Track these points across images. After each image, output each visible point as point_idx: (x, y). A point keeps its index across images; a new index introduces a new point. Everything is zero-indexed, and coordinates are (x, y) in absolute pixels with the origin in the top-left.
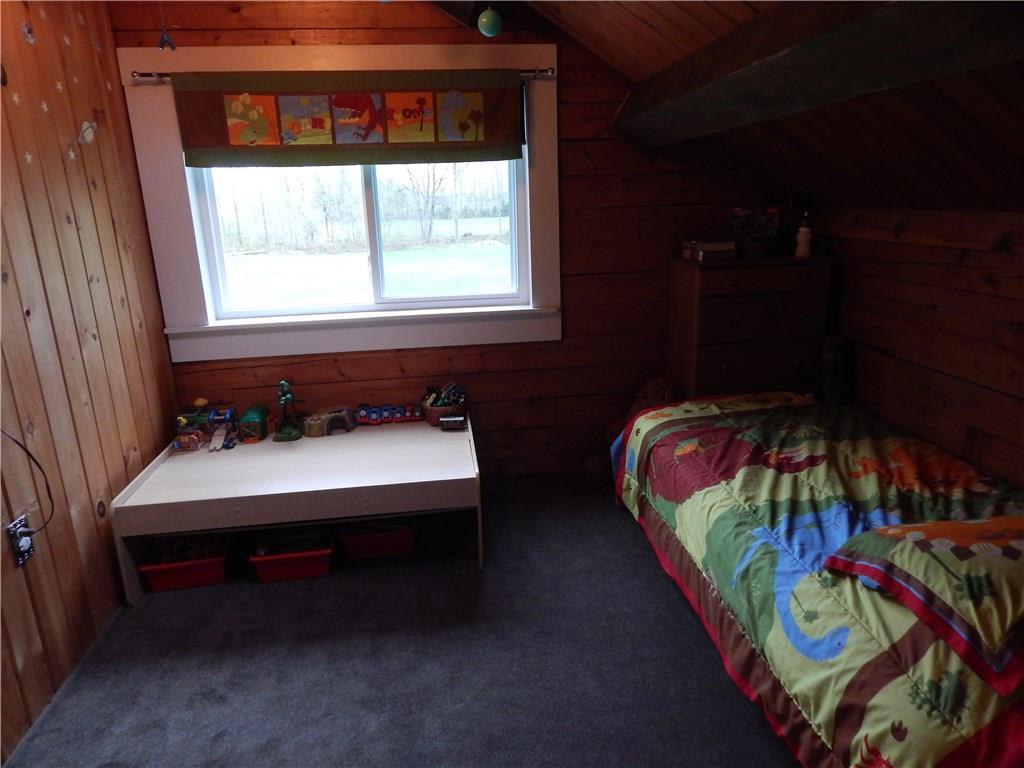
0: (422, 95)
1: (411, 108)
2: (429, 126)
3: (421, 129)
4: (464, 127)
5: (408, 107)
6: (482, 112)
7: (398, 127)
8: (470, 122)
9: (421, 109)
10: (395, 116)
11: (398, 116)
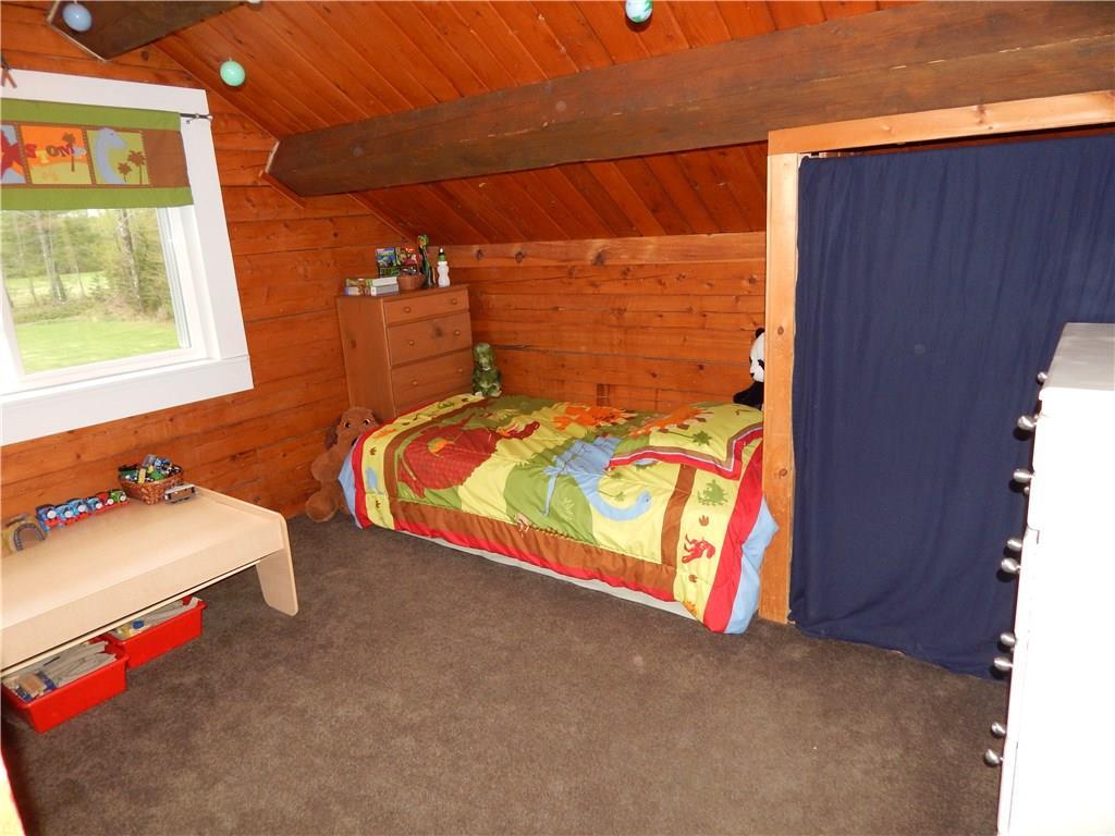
0: (69, 131)
1: (57, 146)
2: (83, 168)
3: (73, 169)
4: (124, 169)
5: (53, 144)
6: (143, 154)
7: (42, 165)
8: (132, 165)
9: (70, 146)
10: (37, 153)
11: (41, 154)
